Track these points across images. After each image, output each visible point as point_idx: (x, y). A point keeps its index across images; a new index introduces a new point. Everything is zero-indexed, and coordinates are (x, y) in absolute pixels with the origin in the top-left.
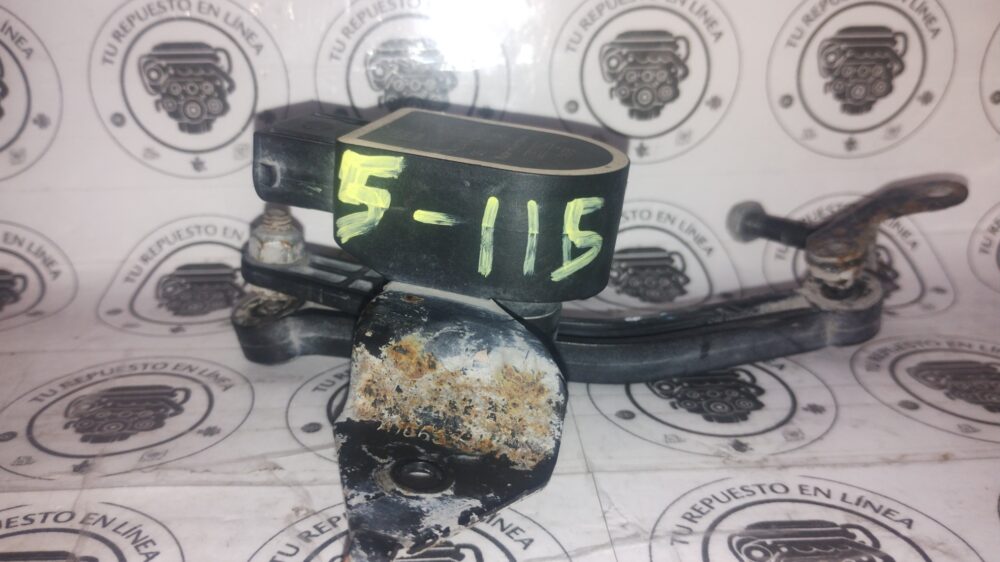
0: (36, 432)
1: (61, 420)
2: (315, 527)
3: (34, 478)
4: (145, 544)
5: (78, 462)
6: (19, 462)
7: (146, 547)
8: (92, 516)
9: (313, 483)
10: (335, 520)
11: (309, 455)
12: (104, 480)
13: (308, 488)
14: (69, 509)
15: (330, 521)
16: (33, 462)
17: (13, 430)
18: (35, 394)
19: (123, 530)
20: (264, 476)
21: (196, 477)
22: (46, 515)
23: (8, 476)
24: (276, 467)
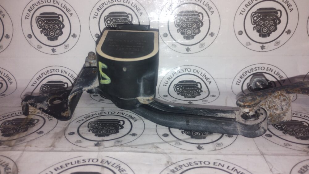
0: (80, 133)
1: (87, 129)
2: (175, 168)
3: (83, 147)
4: (122, 171)
5: (96, 143)
6: (77, 142)
7: (123, 172)
8: (104, 161)
9: (171, 153)
10: (181, 166)
11: (167, 144)
12: (105, 149)
13: (169, 155)
14: (96, 158)
15: (179, 166)
16: (82, 142)
17: (73, 131)
18: (77, 120)
19: (115, 166)
20: (154, 150)
21: (133, 149)
22: (89, 160)
23: (75, 146)
24: (157, 148)
